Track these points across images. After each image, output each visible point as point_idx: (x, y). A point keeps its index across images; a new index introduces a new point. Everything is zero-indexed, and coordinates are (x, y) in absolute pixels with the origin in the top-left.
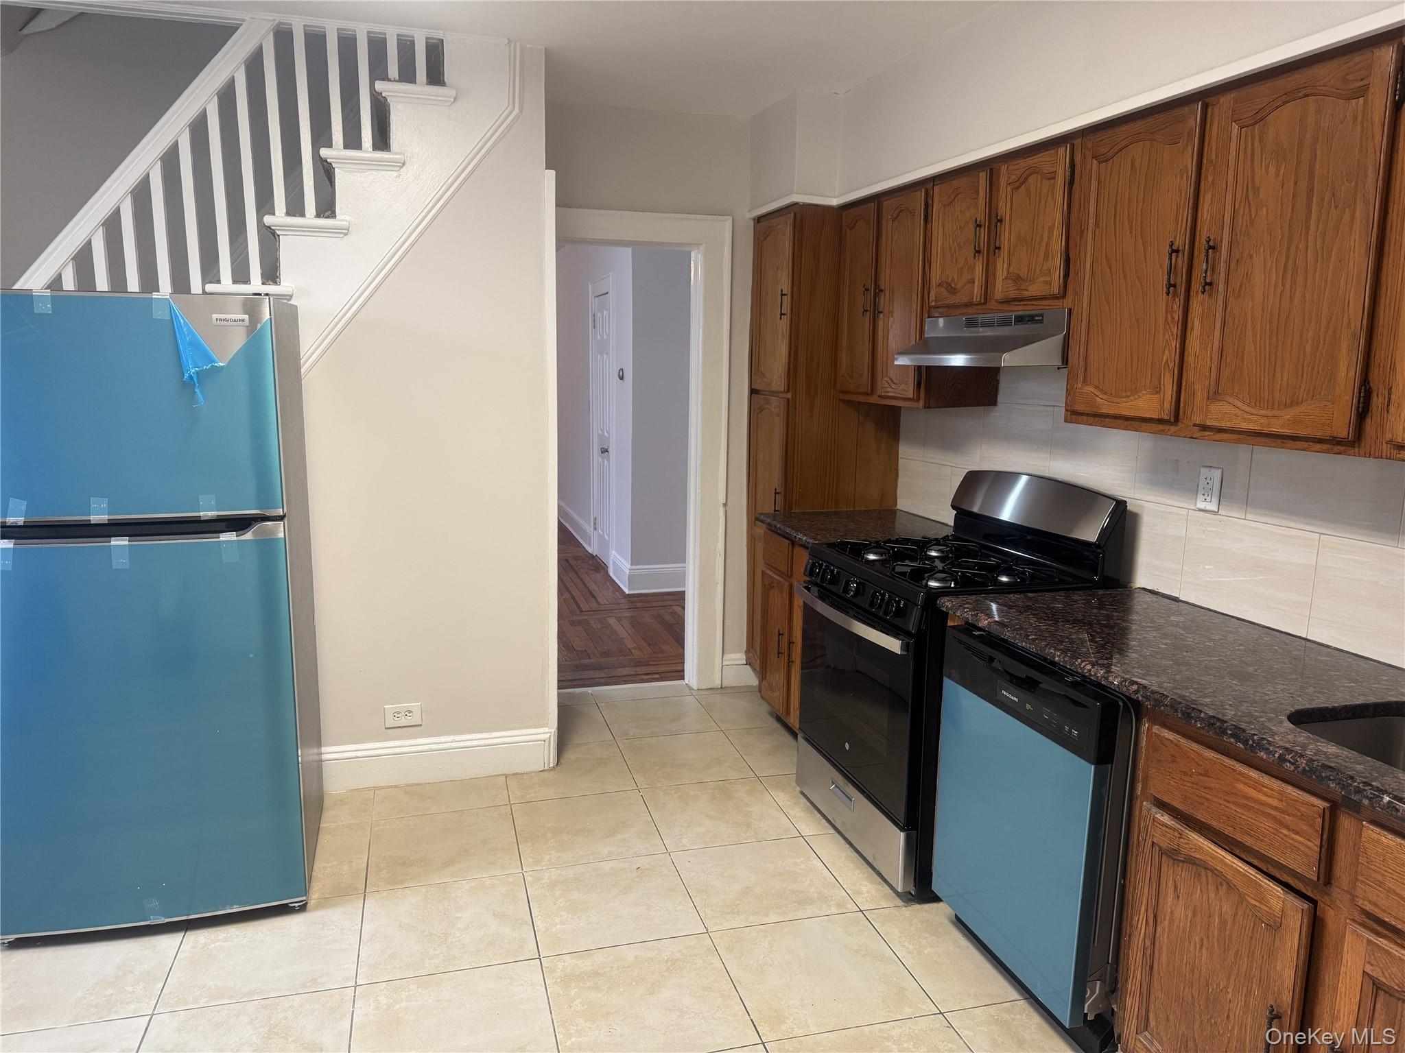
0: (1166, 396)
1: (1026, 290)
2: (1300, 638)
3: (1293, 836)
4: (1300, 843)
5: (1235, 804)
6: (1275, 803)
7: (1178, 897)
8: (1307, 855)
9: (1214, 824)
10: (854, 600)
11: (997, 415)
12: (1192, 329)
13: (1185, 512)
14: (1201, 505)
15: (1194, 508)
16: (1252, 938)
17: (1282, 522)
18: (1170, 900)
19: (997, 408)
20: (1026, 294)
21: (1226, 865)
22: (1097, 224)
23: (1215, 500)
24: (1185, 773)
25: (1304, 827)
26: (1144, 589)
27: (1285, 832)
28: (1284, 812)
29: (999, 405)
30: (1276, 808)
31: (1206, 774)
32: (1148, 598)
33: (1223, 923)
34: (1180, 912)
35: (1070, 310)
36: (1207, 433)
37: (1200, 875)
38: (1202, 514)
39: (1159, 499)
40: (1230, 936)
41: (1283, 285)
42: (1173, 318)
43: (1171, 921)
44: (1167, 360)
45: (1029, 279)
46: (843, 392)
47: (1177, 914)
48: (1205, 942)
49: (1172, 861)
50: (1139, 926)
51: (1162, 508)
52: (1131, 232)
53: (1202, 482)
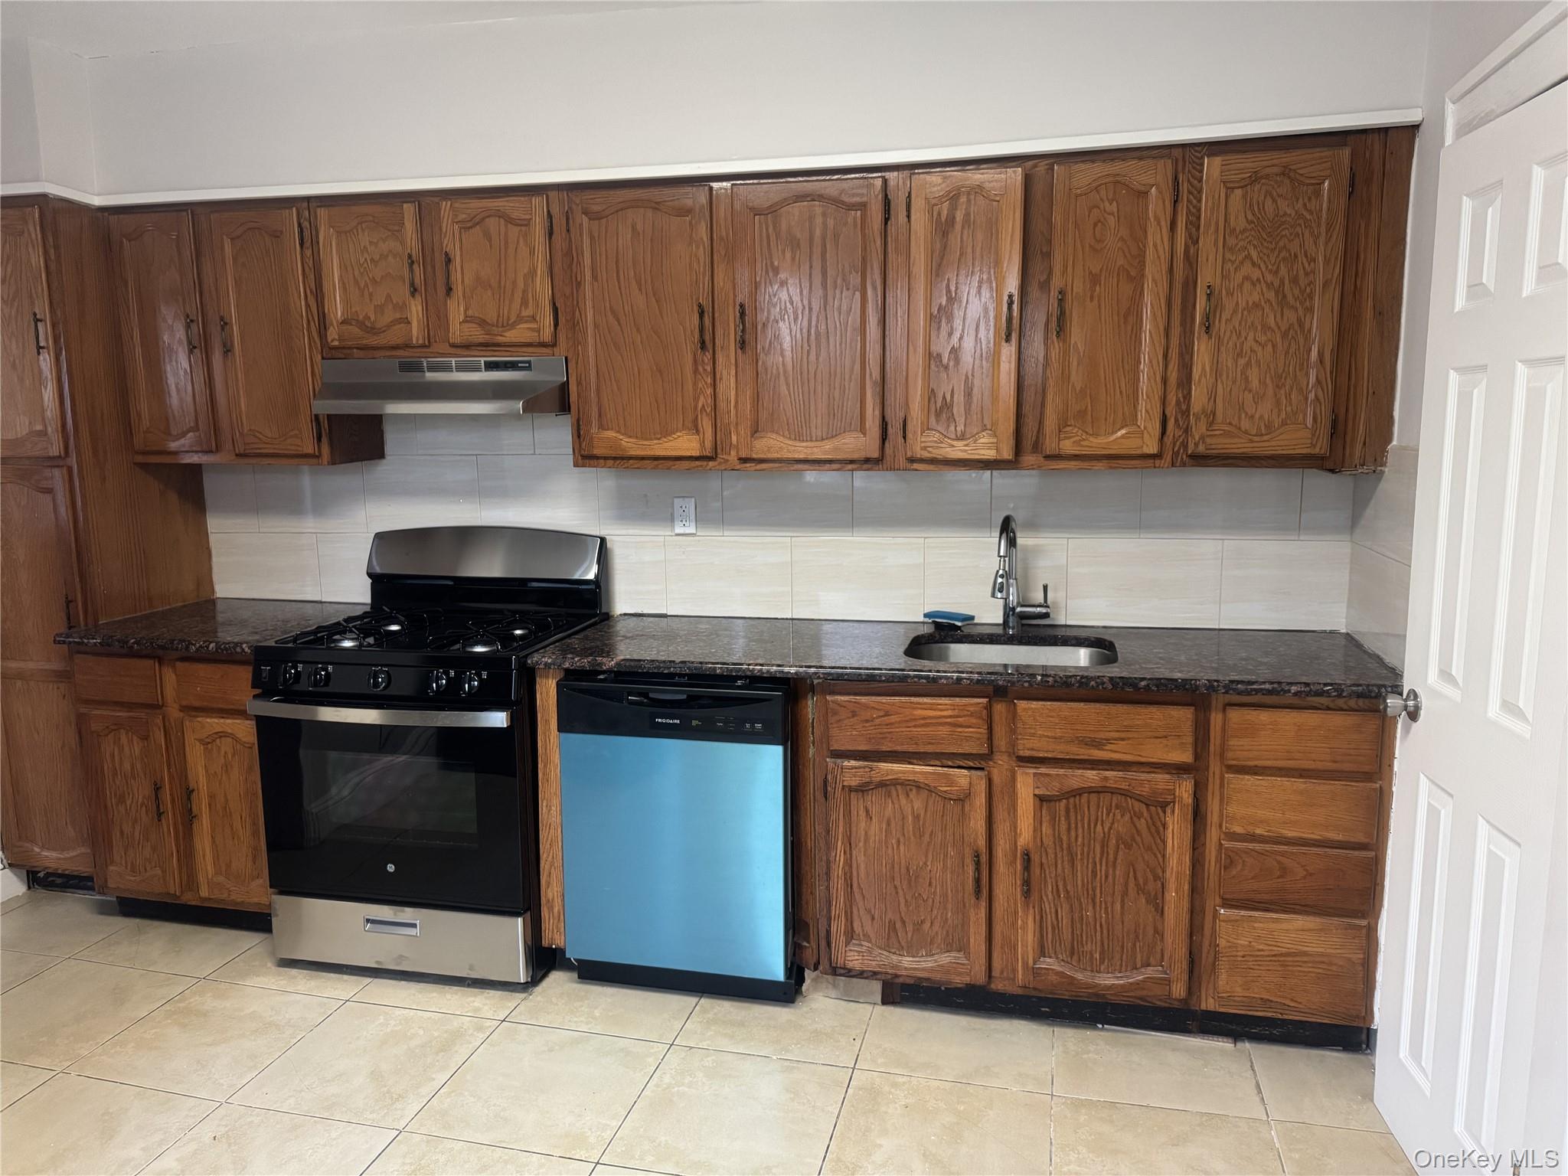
0: (706, 436)
1: (501, 336)
2: (787, 619)
3: (967, 730)
4: (971, 732)
5: (915, 726)
6: (949, 713)
7: (871, 818)
8: (979, 739)
9: (899, 748)
10: (390, 692)
11: (383, 470)
12: (721, 379)
13: (662, 539)
14: (678, 530)
15: (670, 534)
16: (943, 816)
17: (754, 533)
18: (863, 825)
19: (384, 461)
20: (500, 339)
21: (916, 773)
22: (595, 277)
23: (693, 524)
24: (867, 721)
25: (974, 721)
26: (625, 614)
27: (960, 730)
28: (958, 717)
29: (388, 458)
30: (950, 717)
31: (887, 714)
32: (633, 621)
33: (917, 817)
34: (875, 827)
35: (566, 358)
36: (748, 465)
37: (890, 792)
38: (680, 538)
39: (631, 532)
40: (924, 824)
41: (809, 346)
42: (705, 370)
43: (866, 840)
44: (703, 406)
45: (500, 325)
46: (144, 453)
47: (872, 832)
48: (902, 840)
49: (861, 793)
50: (837, 859)
51: (638, 539)
52: (640, 290)
53: (678, 512)
